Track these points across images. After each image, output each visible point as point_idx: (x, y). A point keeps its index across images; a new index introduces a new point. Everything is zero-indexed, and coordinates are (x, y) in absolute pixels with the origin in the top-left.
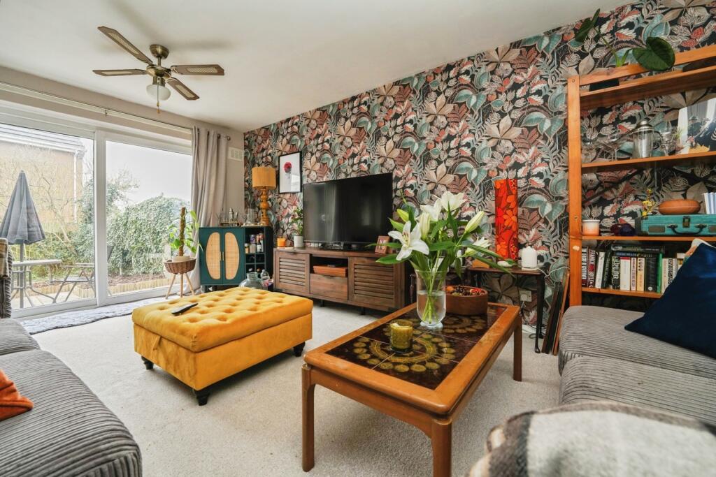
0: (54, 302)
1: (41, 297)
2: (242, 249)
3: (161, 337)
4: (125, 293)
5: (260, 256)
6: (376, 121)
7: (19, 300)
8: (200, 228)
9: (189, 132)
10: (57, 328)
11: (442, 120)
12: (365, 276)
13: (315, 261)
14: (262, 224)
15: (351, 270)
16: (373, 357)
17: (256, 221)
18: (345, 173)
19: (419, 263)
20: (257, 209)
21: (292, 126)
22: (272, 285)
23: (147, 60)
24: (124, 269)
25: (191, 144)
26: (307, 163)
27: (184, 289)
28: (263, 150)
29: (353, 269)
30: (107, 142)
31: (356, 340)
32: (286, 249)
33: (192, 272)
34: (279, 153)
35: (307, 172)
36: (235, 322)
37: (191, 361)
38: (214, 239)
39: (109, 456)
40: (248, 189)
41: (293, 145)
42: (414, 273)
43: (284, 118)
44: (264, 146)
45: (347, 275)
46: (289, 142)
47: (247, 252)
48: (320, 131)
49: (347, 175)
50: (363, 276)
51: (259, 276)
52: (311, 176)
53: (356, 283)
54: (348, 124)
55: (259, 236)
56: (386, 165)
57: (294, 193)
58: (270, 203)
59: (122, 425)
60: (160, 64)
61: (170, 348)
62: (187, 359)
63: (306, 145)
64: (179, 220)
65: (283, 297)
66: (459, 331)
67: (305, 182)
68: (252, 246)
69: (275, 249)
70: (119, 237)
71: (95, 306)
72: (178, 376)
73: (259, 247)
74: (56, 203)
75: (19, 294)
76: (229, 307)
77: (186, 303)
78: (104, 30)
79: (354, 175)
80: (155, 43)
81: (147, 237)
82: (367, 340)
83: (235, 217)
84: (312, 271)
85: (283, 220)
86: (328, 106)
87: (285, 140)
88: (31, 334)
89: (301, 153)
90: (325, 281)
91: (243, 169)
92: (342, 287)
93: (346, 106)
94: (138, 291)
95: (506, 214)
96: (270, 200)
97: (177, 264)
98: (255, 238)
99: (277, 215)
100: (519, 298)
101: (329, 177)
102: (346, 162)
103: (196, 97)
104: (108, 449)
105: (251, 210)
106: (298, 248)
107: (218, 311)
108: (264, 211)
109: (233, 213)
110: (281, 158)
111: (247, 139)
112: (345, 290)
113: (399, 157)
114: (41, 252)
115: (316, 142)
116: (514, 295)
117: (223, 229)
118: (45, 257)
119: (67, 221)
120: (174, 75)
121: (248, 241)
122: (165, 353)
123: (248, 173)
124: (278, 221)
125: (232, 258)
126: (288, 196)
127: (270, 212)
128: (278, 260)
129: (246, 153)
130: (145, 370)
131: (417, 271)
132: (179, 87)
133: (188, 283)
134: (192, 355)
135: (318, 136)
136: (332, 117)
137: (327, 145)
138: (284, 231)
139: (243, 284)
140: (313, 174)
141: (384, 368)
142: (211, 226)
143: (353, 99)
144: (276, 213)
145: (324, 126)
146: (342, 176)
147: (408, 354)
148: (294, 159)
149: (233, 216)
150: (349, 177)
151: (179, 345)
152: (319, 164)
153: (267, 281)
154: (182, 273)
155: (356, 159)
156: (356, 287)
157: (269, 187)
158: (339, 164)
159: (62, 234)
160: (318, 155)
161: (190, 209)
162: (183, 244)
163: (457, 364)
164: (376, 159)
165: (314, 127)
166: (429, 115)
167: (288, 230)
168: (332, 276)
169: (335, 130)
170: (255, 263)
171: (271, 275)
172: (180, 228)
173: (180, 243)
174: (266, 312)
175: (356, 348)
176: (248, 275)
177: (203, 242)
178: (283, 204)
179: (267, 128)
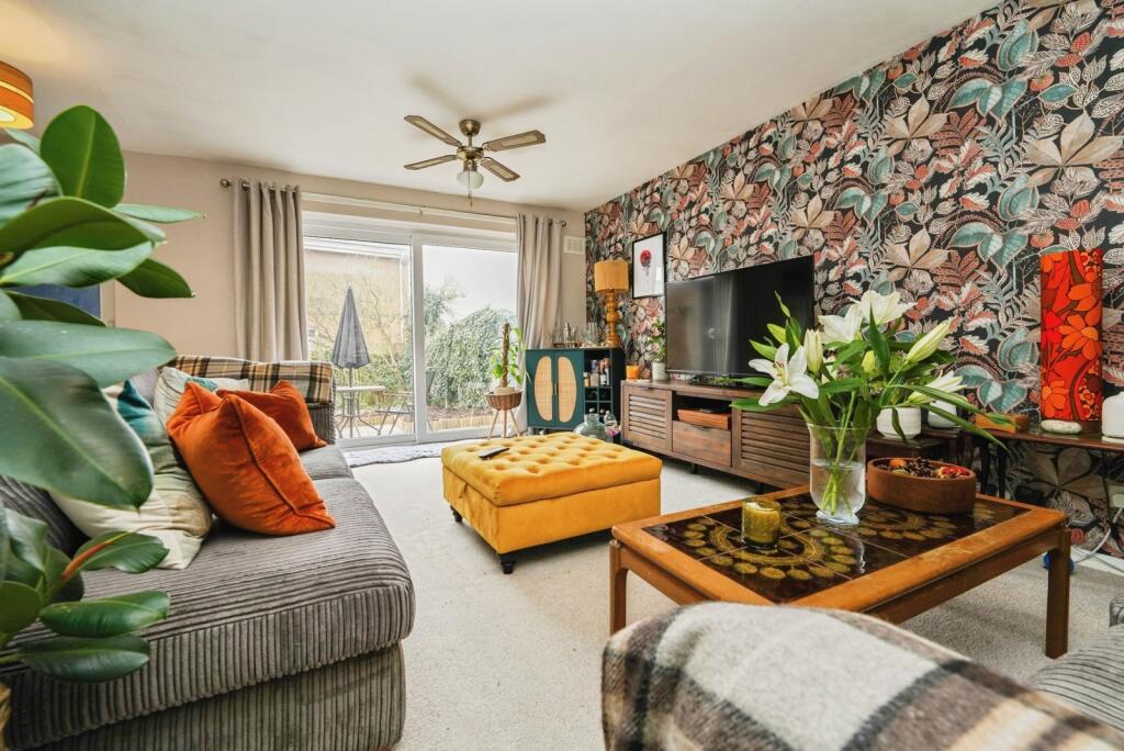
0: (379, 434)
1: (368, 428)
2: (580, 380)
3: (467, 484)
4: (448, 430)
5: (604, 391)
6: (789, 166)
7: (349, 430)
8: (527, 351)
9: (513, 222)
10: (378, 462)
11: (921, 148)
12: (761, 431)
13: (681, 402)
14: (609, 344)
15: (737, 419)
16: (710, 546)
17: (601, 340)
18: (734, 260)
19: (811, 413)
20: (603, 322)
21: (651, 194)
22: (619, 434)
23: (456, 143)
24: (450, 401)
25: (515, 238)
26: (674, 249)
27: (509, 431)
28: (611, 235)
29: (739, 418)
30: (424, 247)
31: (695, 520)
32: (640, 382)
33: (519, 408)
34: (633, 238)
35: (674, 264)
36: (547, 477)
37: (494, 516)
38: (545, 364)
39: (385, 581)
40: (591, 293)
41: (654, 223)
42: (806, 427)
43: (640, 184)
44: (612, 228)
45: (730, 427)
46: (647, 219)
47: (586, 384)
48: (693, 196)
49: (737, 263)
50: (755, 429)
51: (601, 420)
52: (680, 270)
53: (745, 441)
54: (740, 178)
55: (604, 362)
56: (808, 241)
57: (655, 297)
58: (620, 313)
59: (400, 556)
60: (470, 144)
61: (475, 497)
62: (490, 513)
63: (672, 221)
64: (502, 340)
65: (620, 451)
66: (888, 535)
67: (671, 279)
68: (594, 376)
69: (622, 382)
70: (443, 361)
71: (413, 442)
72: (481, 533)
73: (603, 378)
74: (384, 320)
75: (349, 424)
76: (545, 456)
77: (496, 446)
78: (411, 119)
79: (750, 263)
80: (462, 118)
81: (473, 361)
82: (712, 522)
83: (572, 334)
84: (675, 417)
85: (640, 338)
86: (707, 154)
87: (641, 217)
88: (352, 467)
89: (665, 234)
90: (695, 433)
91: (584, 266)
92: (722, 446)
93: (736, 150)
94: (462, 429)
95: (1066, 323)
96: (621, 309)
97: (499, 397)
98: (598, 364)
99: (630, 332)
100: (1108, 500)
101: (708, 269)
102: (737, 242)
103: (516, 176)
104: (384, 574)
105: (593, 325)
106: (659, 381)
107: (530, 461)
108: (612, 325)
109: (569, 330)
110: (636, 244)
111: (589, 221)
112: (727, 450)
113: (832, 226)
114: (370, 377)
115: (687, 215)
116: (1095, 491)
117: (556, 351)
118: (374, 383)
119: (393, 341)
120: (486, 153)
121: (589, 369)
122: (469, 502)
123: (590, 271)
124: (632, 340)
125: (567, 392)
126: (646, 302)
127: (621, 327)
128: (627, 398)
129: (588, 242)
130: (454, 522)
131: (810, 425)
132: (495, 167)
133: (513, 424)
134: (495, 509)
135: (691, 204)
136: (714, 172)
137: (705, 218)
138: (640, 355)
139: (579, 429)
140: (684, 265)
141: (717, 562)
142: (541, 347)
143: (749, 135)
144: (629, 327)
145: (701, 187)
146: (731, 266)
147: (767, 552)
148: (654, 245)
149: (569, 334)
150: (741, 267)
151: (483, 496)
152: (693, 249)
153: (613, 428)
154: (506, 409)
155: (753, 236)
156: (745, 448)
157: (618, 290)
158: (725, 247)
159: (389, 357)
160: (691, 234)
161: (515, 324)
162: (507, 371)
163: (846, 580)
164: (789, 233)
165: (684, 192)
166: (891, 141)
167: (646, 354)
168: (706, 427)
169: (718, 191)
170: (598, 401)
171: (618, 419)
172: (502, 350)
173: (503, 370)
174: (590, 469)
175: (689, 530)
176: (585, 417)
177: (531, 370)
178: (638, 313)
179: (615, 203)
